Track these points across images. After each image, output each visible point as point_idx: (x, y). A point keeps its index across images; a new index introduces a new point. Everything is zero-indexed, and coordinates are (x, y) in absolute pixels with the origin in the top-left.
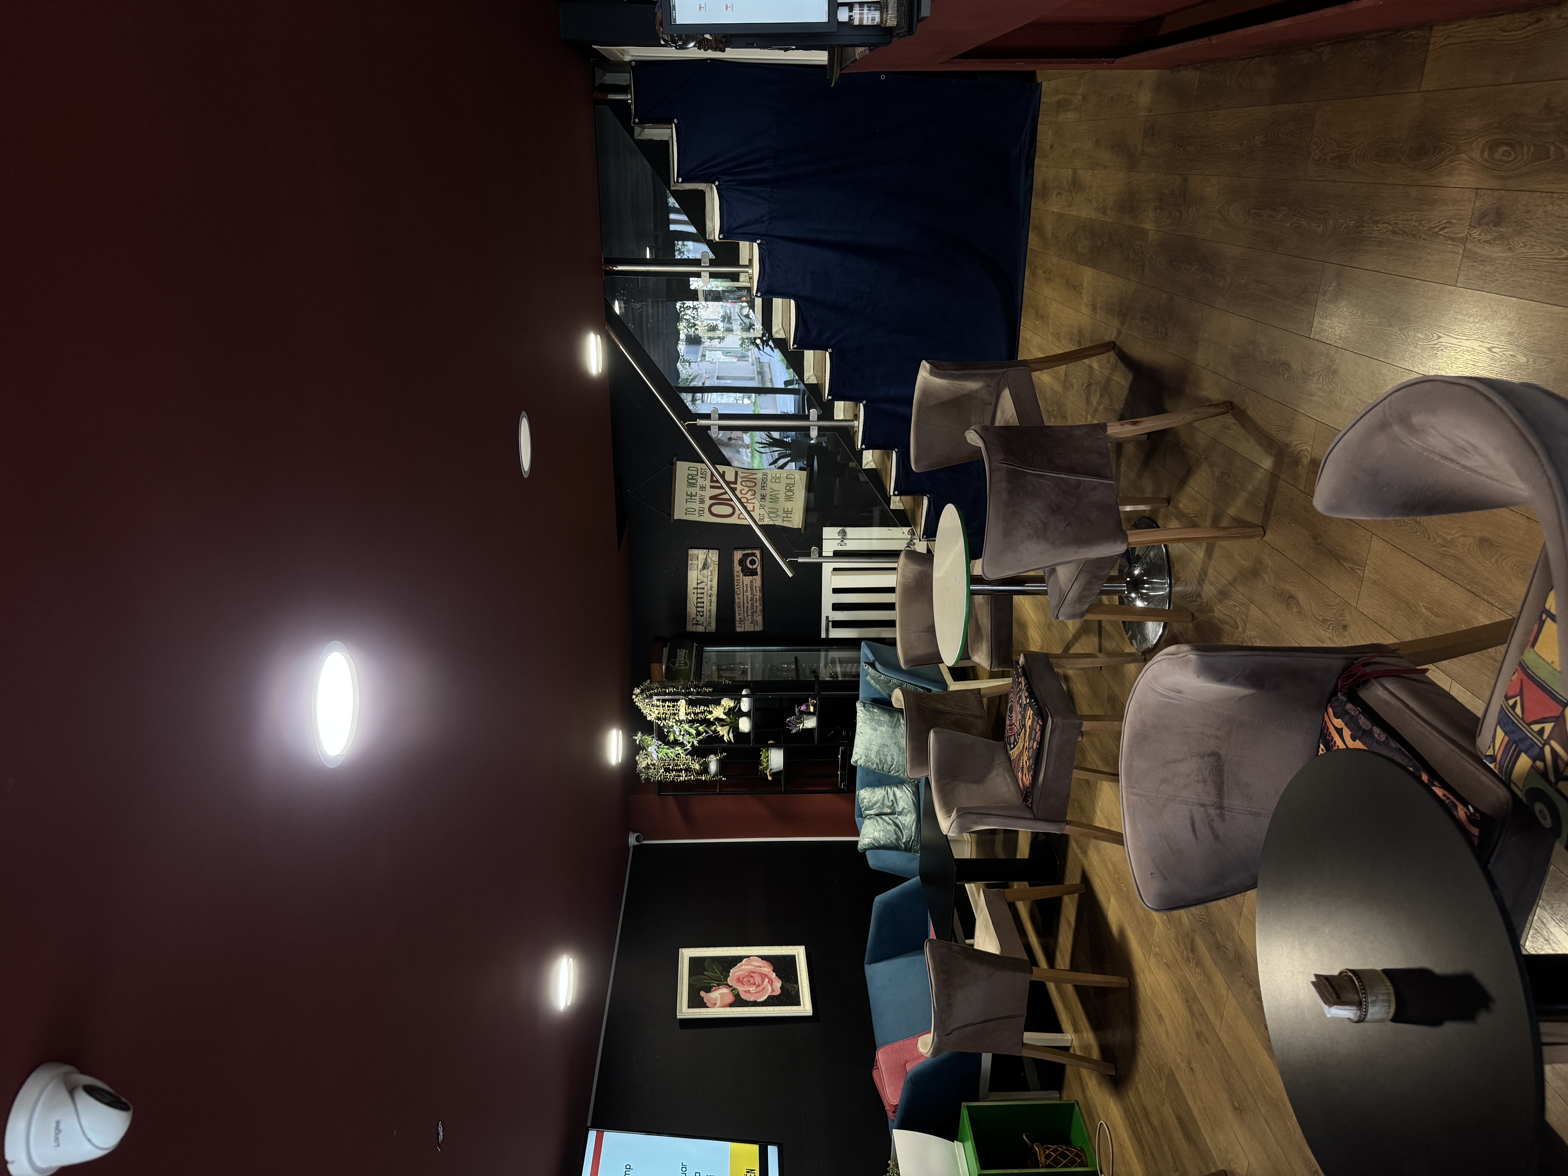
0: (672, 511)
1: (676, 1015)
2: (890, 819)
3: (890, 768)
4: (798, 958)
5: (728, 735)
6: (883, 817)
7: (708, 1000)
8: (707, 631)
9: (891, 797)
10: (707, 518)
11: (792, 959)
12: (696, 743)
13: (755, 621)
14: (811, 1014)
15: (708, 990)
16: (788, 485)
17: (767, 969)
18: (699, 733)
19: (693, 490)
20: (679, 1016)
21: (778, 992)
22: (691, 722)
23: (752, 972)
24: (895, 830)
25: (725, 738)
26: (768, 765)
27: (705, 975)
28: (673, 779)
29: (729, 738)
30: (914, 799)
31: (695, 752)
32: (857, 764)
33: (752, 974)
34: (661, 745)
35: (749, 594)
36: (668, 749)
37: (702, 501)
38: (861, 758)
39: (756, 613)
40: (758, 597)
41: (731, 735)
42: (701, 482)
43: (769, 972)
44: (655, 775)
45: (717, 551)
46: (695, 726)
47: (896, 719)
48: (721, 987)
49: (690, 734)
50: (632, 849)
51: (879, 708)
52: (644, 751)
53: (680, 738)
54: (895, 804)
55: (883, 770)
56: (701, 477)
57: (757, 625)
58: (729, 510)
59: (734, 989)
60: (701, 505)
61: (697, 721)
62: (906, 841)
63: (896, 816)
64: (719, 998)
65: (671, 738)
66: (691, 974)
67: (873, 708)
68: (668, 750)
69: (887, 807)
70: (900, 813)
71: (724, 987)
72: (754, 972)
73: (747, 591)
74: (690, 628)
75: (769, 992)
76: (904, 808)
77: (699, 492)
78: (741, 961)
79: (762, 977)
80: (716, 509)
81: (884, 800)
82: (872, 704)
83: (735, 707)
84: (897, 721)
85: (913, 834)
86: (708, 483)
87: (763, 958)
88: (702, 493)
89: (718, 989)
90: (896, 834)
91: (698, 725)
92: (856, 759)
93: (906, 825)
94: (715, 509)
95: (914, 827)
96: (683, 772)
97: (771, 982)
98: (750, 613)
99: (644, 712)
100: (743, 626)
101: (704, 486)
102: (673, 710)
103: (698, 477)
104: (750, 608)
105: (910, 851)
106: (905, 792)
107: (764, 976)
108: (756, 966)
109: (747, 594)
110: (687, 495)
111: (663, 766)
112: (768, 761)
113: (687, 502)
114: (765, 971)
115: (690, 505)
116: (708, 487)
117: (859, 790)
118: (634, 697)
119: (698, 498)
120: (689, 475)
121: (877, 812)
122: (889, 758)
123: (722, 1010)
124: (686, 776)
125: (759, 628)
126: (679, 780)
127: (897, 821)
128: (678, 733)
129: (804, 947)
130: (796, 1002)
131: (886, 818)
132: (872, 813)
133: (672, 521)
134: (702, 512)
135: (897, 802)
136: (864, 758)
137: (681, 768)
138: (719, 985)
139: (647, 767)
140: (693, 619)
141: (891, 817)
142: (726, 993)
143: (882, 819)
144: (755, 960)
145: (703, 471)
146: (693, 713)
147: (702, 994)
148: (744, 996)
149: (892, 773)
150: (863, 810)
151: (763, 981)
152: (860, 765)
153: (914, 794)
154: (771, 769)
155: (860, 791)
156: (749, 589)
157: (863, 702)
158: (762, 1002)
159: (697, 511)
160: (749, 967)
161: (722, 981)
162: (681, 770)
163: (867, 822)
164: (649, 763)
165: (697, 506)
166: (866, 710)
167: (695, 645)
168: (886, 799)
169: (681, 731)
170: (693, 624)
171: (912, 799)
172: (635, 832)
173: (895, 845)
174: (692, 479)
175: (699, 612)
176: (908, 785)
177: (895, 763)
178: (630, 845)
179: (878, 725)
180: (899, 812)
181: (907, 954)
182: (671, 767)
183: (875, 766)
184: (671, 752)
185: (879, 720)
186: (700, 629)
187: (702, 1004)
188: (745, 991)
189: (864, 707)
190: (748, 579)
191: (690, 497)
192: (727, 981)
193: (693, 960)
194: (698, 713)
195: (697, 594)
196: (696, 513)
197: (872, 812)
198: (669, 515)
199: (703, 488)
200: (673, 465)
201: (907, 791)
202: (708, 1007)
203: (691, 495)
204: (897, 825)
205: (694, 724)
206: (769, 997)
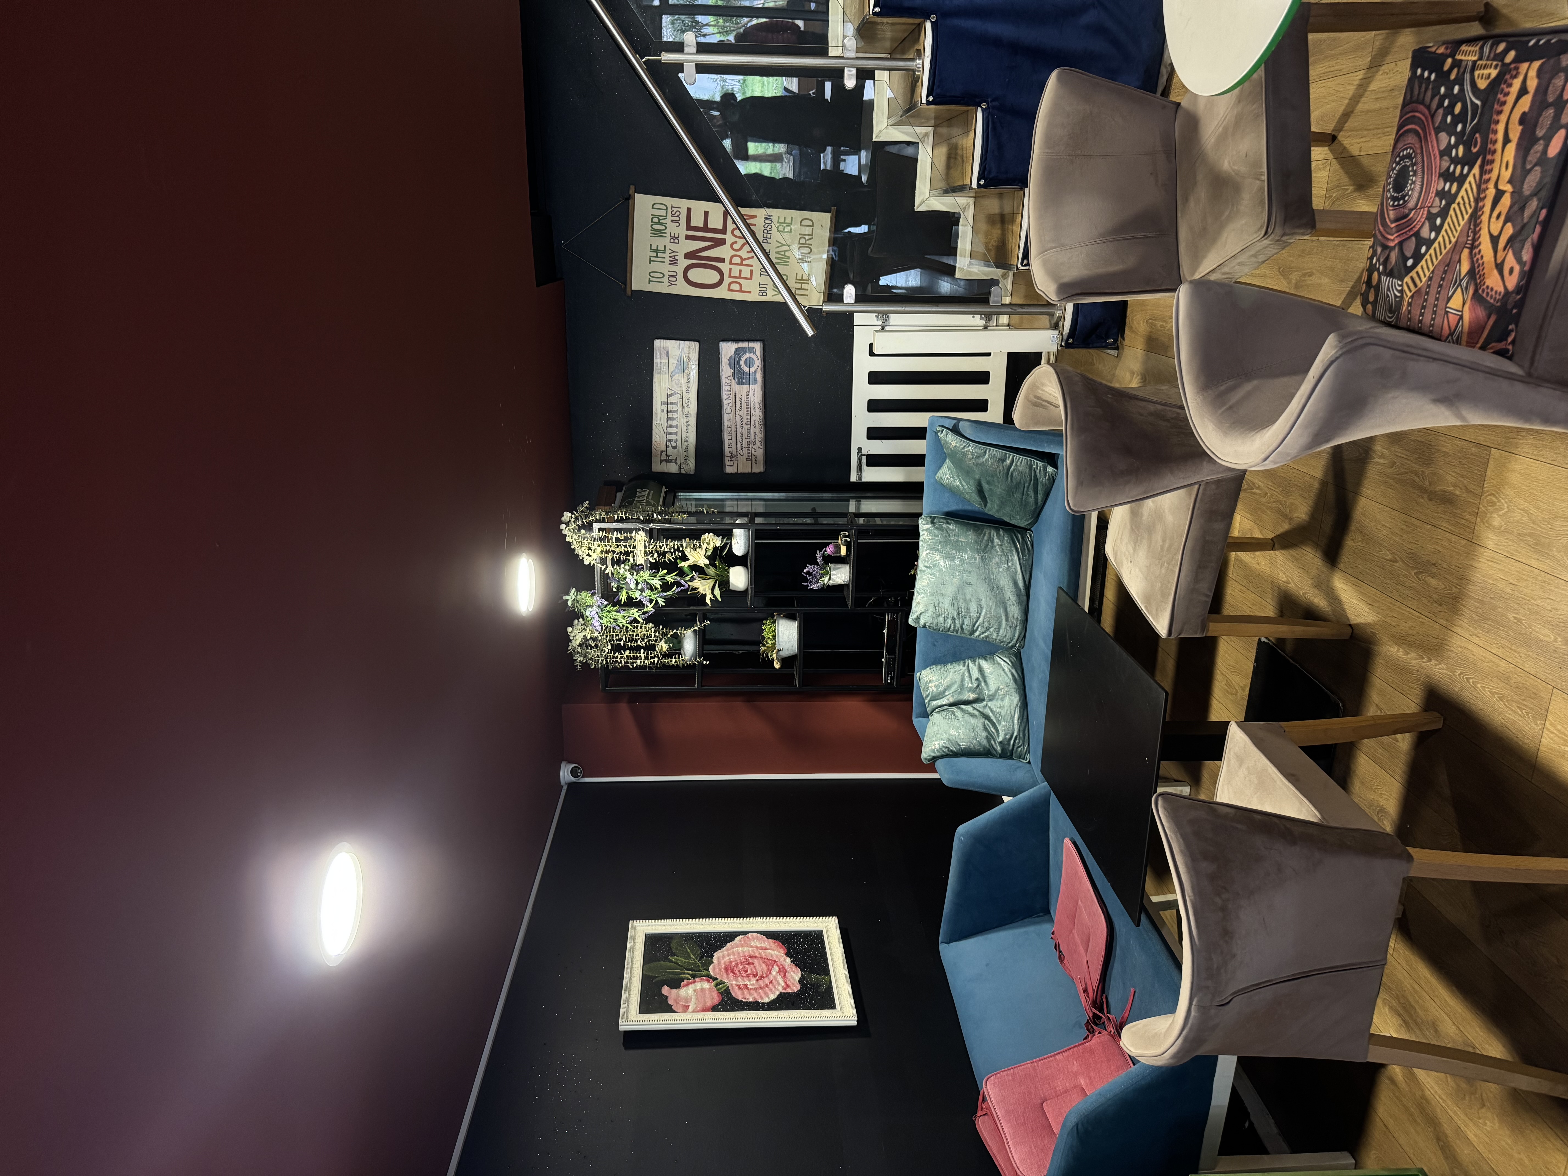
0: (628, 275)
1: (618, 1026)
2: (974, 708)
3: (974, 626)
4: (828, 936)
5: (712, 593)
6: (963, 706)
7: (675, 1000)
8: (683, 472)
9: (975, 674)
10: (682, 289)
11: (817, 938)
12: (661, 602)
13: (753, 457)
14: (855, 1023)
15: (676, 984)
16: (802, 236)
17: (777, 952)
18: (666, 587)
19: (660, 242)
20: (624, 1026)
21: (795, 987)
22: (655, 567)
23: (751, 957)
24: (984, 724)
25: (709, 597)
26: (774, 644)
27: (671, 961)
28: (626, 663)
29: (715, 596)
30: (1014, 671)
31: (658, 618)
32: (918, 623)
33: (751, 960)
34: (606, 606)
35: (744, 412)
36: (617, 612)
37: (674, 262)
38: (926, 611)
39: (755, 443)
40: (757, 419)
41: (717, 592)
42: (672, 228)
43: (780, 957)
44: (598, 656)
45: (697, 344)
46: (660, 574)
47: (986, 538)
48: (697, 979)
49: (652, 588)
50: (565, 788)
51: (956, 522)
52: (581, 620)
53: (637, 595)
54: (983, 684)
55: (962, 628)
56: (672, 221)
57: (756, 463)
58: (714, 277)
59: (721, 983)
60: (673, 268)
61: (664, 565)
62: (1005, 738)
63: (985, 703)
64: (694, 997)
65: (623, 597)
66: (647, 959)
67: (948, 523)
68: (618, 614)
69: (969, 691)
70: (992, 698)
71: (703, 980)
72: (754, 957)
73: (741, 409)
74: (657, 467)
75: (780, 989)
76: (998, 689)
77: (670, 246)
78: (732, 939)
79: (767, 964)
80: (696, 275)
81: (963, 680)
82: (945, 519)
83: (723, 548)
84: (988, 541)
85: (1016, 727)
86: (683, 231)
87: (770, 935)
88: (674, 247)
89: (691, 983)
90: (986, 729)
91: (665, 571)
92: (918, 614)
93: (1003, 713)
94: (694, 275)
95: (1016, 716)
96: (642, 651)
97: (783, 972)
98: (745, 445)
99: (580, 553)
100: (735, 465)
101: (677, 235)
102: (625, 546)
103: (668, 221)
104: (745, 436)
105: (1011, 757)
106: (999, 664)
107: (770, 963)
108: (758, 948)
109: (741, 413)
110: (652, 250)
111: (610, 641)
112: (774, 637)
113: (650, 261)
114: (773, 955)
115: (655, 266)
116: (682, 238)
117: (920, 671)
118: (563, 526)
119: (667, 255)
120: (655, 216)
121: (952, 700)
122: (973, 607)
123: (700, 1015)
124: (646, 658)
125: (759, 468)
126: (635, 665)
127: (987, 711)
128: (633, 586)
129: (836, 918)
130: (827, 1001)
131: (968, 708)
132: (944, 703)
133: (629, 293)
134: (674, 279)
135: (985, 681)
136: (931, 609)
137: (638, 646)
138: (694, 977)
139: (585, 644)
140: (662, 452)
141: (976, 706)
142: (706, 989)
143: (962, 710)
144: (757, 939)
145: (675, 210)
146: (657, 551)
147: (665, 990)
148: (737, 994)
149: (977, 633)
150: (926, 701)
151: (769, 972)
152: (924, 626)
153: (1014, 666)
154: (779, 650)
155: (923, 672)
156: (744, 405)
157: (931, 517)
158: (769, 1003)
159: (666, 277)
160: (746, 949)
161: (700, 971)
162: (638, 648)
163: (936, 717)
164: (588, 638)
165: (666, 268)
166: (937, 528)
167: (664, 489)
168: (967, 679)
169: (637, 584)
170: (662, 461)
171: (1012, 674)
172: (570, 762)
173: (984, 747)
174: (659, 223)
175: (670, 441)
176: (1002, 653)
177: (983, 614)
178: (562, 782)
179: (956, 550)
180: (989, 696)
181: (1011, 925)
182: (622, 643)
183: (949, 621)
184: (622, 617)
185: (957, 541)
186: (673, 468)
187: (665, 1007)
188: (739, 987)
189: (933, 523)
190: (741, 390)
191: (655, 254)
192: (708, 970)
193: (652, 941)
194: (665, 553)
195: (667, 412)
196: (665, 279)
197: (944, 701)
198: (625, 283)
199: (675, 239)
200: (628, 199)
201: (1002, 663)
202: (674, 1012)
203: (657, 251)
204: (987, 717)
205: (658, 572)
206: (781, 995)
